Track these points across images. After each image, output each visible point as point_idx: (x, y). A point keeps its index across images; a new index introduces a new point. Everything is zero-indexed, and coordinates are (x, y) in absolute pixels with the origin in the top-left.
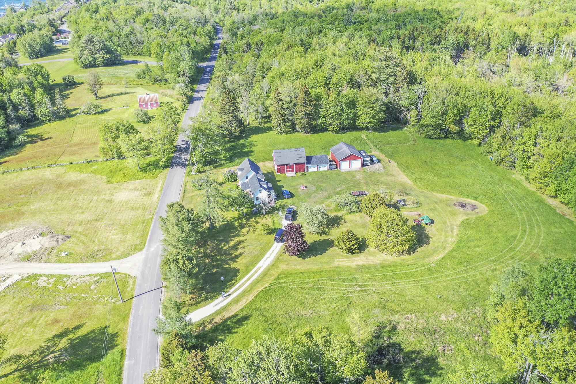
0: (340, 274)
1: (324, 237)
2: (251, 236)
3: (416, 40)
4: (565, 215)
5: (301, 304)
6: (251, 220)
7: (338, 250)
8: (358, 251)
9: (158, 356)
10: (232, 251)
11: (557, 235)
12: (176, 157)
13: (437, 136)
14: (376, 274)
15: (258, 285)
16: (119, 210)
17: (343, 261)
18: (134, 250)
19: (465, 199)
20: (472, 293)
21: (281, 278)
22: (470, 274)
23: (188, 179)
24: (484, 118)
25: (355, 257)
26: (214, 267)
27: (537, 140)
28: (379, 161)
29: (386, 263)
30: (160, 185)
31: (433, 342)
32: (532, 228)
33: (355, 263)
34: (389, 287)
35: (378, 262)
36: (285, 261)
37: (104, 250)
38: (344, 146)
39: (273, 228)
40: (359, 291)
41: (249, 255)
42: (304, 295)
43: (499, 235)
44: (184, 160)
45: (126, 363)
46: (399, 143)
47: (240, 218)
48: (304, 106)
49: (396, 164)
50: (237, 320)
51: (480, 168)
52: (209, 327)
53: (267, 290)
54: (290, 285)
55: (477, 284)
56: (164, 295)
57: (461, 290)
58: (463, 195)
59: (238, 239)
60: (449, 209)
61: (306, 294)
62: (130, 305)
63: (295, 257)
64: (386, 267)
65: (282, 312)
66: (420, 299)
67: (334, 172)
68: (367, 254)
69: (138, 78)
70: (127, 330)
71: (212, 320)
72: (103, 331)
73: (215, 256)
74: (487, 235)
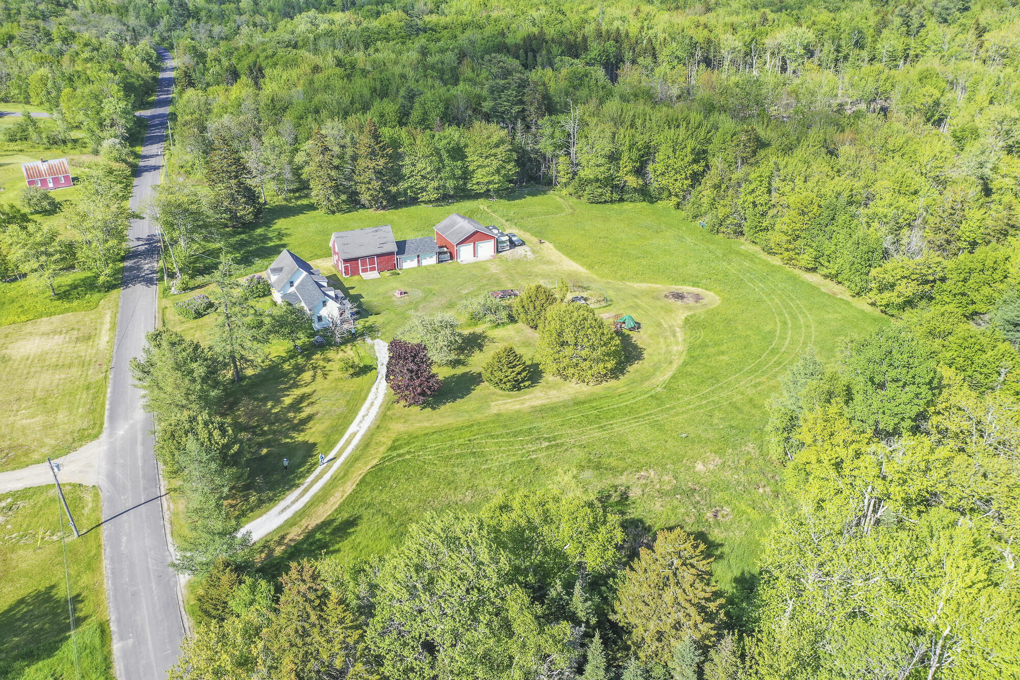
0: (505, 426)
1: (460, 370)
2: (320, 384)
3: (538, 55)
4: (835, 294)
5: (449, 484)
6: (314, 357)
7: (492, 387)
8: (529, 382)
9: (185, 620)
10: (291, 415)
11: (833, 323)
12: (130, 269)
13: (607, 198)
14: (569, 416)
15: (359, 464)
16: (25, 372)
17: (505, 404)
18: (80, 440)
19: (679, 287)
20: (734, 423)
21: (400, 447)
22: (722, 395)
23: (166, 302)
24: (682, 160)
25: (526, 394)
26: (261, 445)
27: (773, 183)
28: (523, 243)
29: (582, 397)
30: (108, 319)
31: (695, 507)
32: (794, 317)
33: (527, 405)
34: (597, 434)
35: (566, 397)
36: (400, 417)
37: (11, 448)
38: (459, 219)
39: (361, 365)
40: (547, 448)
41: (326, 416)
42: (449, 469)
43: (749, 333)
44: (147, 272)
45: (116, 647)
46: (547, 213)
47: (292, 357)
48: (371, 159)
49: (551, 246)
50: (334, 529)
51: (689, 240)
52: (278, 551)
53: (377, 471)
54: (419, 456)
55: (737, 408)
56: (169, 508)
57: (716, 421)
58: (675, 281)
59: (297, 392)
60: (659, 303)
61: (454, 465)
62: (97, 538)
63: (416, 409)
64: (584, 403)
65: (416, 503)
66: (654, 444)
67: (448, 265)
68: (544, 387)
69: (11, 140)
70: (101, 585)
71: (283, 537)
72: (45, 597)
73: (258, 426)
74: (730, 335)
